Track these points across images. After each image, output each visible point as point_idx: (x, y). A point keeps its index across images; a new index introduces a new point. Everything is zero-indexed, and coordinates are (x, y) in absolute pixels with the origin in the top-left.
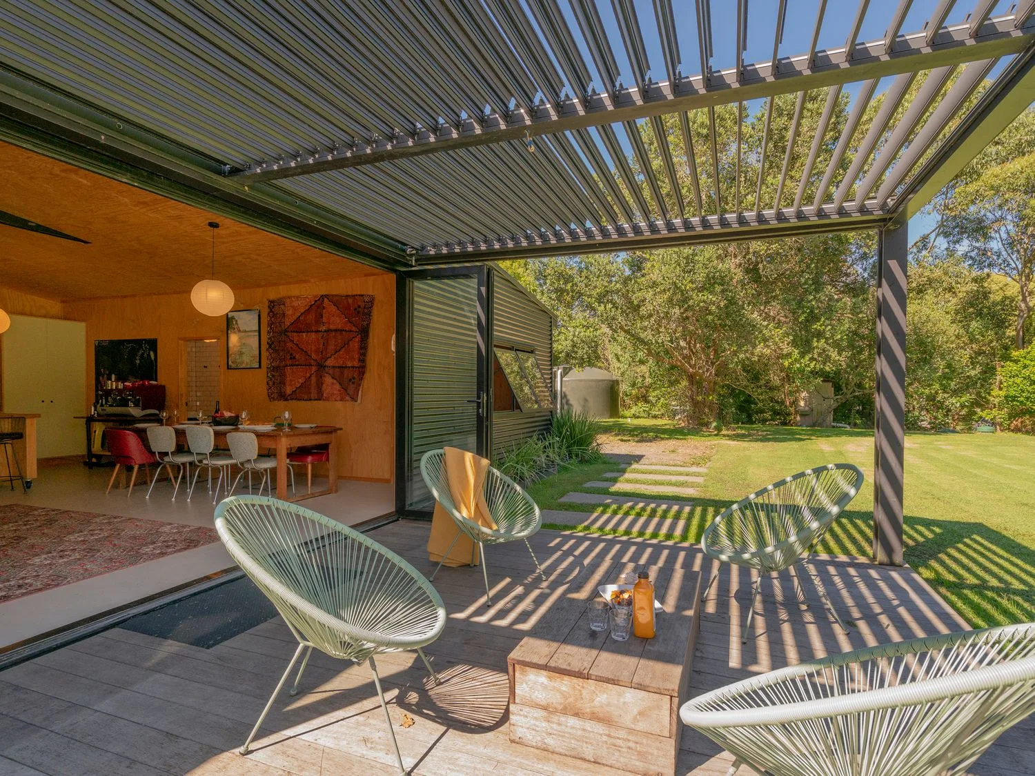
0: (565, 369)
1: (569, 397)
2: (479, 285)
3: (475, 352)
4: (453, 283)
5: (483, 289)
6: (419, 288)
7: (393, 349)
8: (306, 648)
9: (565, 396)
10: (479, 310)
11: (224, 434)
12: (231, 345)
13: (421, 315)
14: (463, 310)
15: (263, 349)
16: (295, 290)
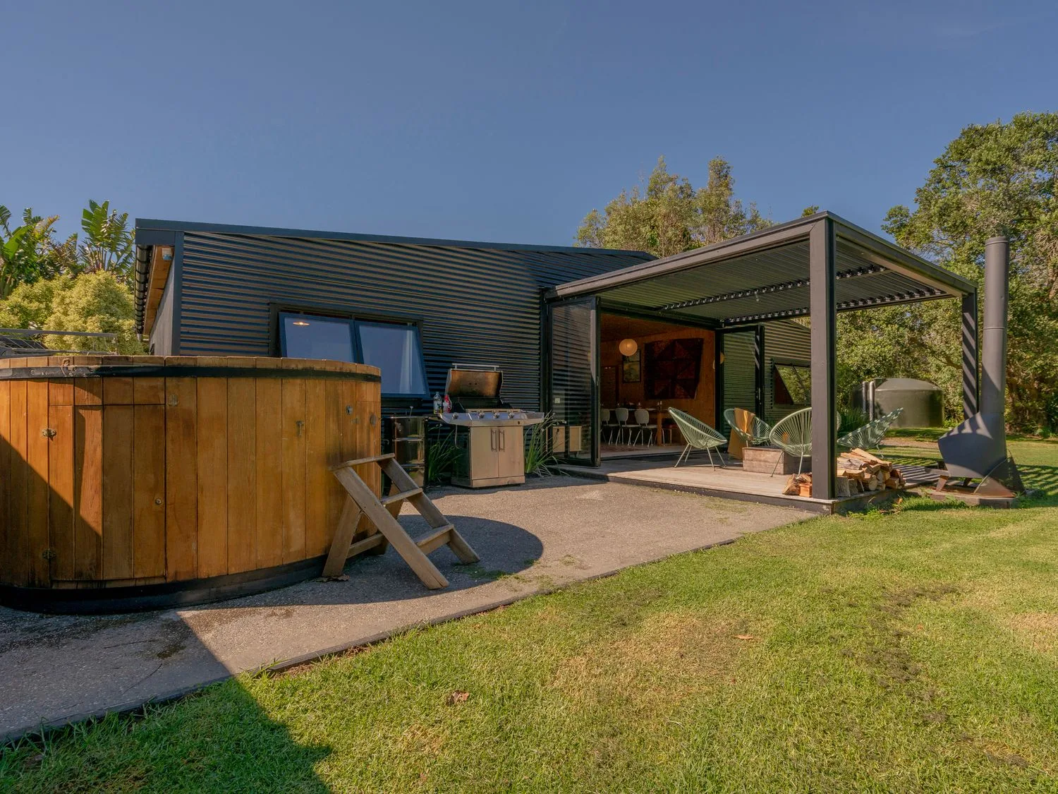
0: (877, 381)
1: (882, 407)
2: (756, 334)
3: (754, 367)
4: (736, 336)
5: (758, 337)
6: (727, 336)
7: (714, 368)
8: (690, 445)
9: (879, 406)
10: (756, 346)
11: (633, 412)
12: (624, 369)
13: (728, 350)
14: (747, 347)
15: (642, 371)
16: (659, 337)
